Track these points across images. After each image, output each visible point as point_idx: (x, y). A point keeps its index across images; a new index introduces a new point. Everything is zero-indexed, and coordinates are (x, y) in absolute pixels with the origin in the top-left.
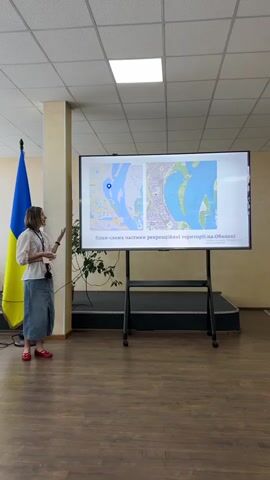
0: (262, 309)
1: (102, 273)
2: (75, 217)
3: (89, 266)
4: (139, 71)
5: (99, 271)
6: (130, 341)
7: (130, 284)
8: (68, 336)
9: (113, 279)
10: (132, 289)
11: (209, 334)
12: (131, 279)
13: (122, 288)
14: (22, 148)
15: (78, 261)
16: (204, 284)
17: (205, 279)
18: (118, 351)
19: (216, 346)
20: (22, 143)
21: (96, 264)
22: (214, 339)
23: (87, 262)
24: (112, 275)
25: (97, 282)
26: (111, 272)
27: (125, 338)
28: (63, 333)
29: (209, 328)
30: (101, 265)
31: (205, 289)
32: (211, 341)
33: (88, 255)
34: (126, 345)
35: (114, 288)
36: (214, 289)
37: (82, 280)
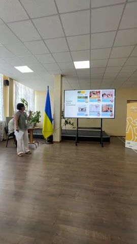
0: (116, 136)
2: (63, 108)
3: (66, 122)
4: (82, 65)
5: (69, 124)
6: (77, 144)
7: (78, 128)
8: (60, 142)
9: (73, 126)
12: (79, 126)
13: (76, 129)
15: (63, 121)
16: (100, 128)
18: (74, 147)
19: (102, 146)
20: (48, 87)
21: (68, 122)
22: (102, 144)
23: (66, 121)
25: (68, 127)
26: (73, 124)
27: (76, 143)
28: (59, 141)
30: (70, 122)
31: (100, 130)
33: (66, 119)
34: (76, 145)
35: (73, 129)
36: (103, 130)
37: (64, 126)
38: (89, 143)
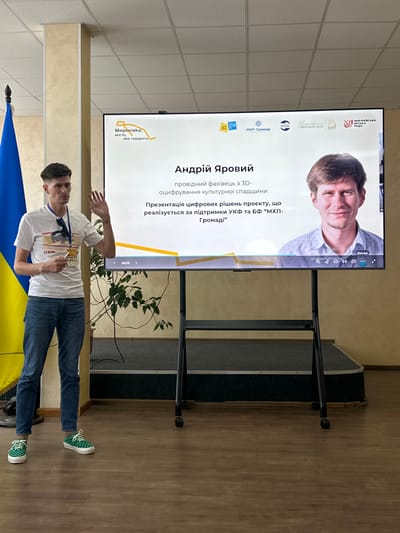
1: (140, 307)
3: (118, 296)
5: (135, 306)
6: (186, 418)
7: (186, 325)
9: (159, 318)
10: (190, 334)
11: (316, 407)
12: (188, 317)
13: (174, 333)
14: (9, 100)
15: (101, 287)
16: (307, 325)
17: (310, 317)
18: (168, 436)
19: (326, 426)
20: (8, 92)
21: (130, 293)
22: (324, 414)
23: (115, 290)
24: (157, 311)
25: (132, 323)
26: (153, 305)
27: (178, 412)
29: (314, 397)
30: (138, 296)
31: (308, 335)
32: (320, 419)
33: (117, 277)
34: (179, 424)
35: (160, 334)
36: (324, 336)
37: (107, 319)
38: (246, 411)
